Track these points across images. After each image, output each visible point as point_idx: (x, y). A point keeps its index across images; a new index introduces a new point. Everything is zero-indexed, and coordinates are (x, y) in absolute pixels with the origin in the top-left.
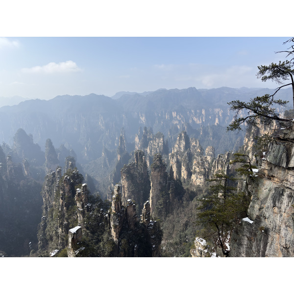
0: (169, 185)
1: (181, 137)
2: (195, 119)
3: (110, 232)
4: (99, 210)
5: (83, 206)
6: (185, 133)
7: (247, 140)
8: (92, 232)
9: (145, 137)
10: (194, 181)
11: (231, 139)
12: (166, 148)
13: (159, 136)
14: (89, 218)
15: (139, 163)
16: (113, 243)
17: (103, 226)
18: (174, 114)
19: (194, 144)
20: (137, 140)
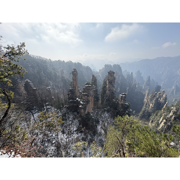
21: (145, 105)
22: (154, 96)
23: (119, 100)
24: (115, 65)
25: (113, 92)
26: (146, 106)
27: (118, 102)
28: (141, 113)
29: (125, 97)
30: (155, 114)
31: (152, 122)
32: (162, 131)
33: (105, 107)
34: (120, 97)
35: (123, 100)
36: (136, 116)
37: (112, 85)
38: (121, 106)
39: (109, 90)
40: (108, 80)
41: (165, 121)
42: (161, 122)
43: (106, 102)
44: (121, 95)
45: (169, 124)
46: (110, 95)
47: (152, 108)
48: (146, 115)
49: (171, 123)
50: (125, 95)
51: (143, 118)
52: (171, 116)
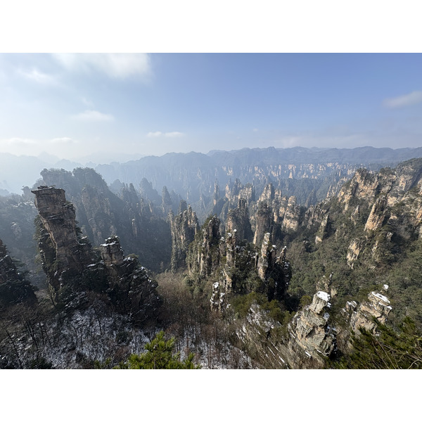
0: (272, 228)
1: (267, 187)
2: (273, 173)
3: (257, 272)
4: (247, 252)
5: (233, 248)
6: (272, 185)
7: (343, 193)
8: (241, 270)
9: (236, 186)
10: (288, 224)
11: (304, 190)
12: (254, 197)
13: (248, 186)
14: (238, 258)
15: (242, 208)
16: (261, 281)
17: (250, 266)
18: (256, 169)
19: (276, 193)
20: (227, 188)
21: (174, 242)
22: (181, 221)
23: (104, 260)
24: (79, 171)
25: (79, 247)
26: (176, 243)
27: (104, 266)
28: (173, 259)
29: (117, 246)
30: (190, 251)
31: (191, 266)
32: (205, 273)
33: (68, 302)
34: (105, 250)
35: (113, 255)
36: (168, 271)
37: (66, 226)
38: (115, 272)
39: (63, 245)
40: (45, 215)
41: (202, 255)
42: (200, 259)
43: (65, 284)
44: (105, 245)
45: (208, 257)
46: (74, 257)
47: (185, 241)
48: (182, 259)
49: (209, 254)
50: (115, 239)
51: (178, 267)
52: (206, 243)
